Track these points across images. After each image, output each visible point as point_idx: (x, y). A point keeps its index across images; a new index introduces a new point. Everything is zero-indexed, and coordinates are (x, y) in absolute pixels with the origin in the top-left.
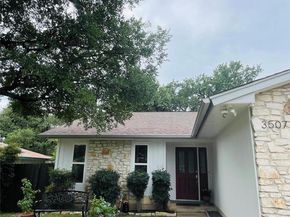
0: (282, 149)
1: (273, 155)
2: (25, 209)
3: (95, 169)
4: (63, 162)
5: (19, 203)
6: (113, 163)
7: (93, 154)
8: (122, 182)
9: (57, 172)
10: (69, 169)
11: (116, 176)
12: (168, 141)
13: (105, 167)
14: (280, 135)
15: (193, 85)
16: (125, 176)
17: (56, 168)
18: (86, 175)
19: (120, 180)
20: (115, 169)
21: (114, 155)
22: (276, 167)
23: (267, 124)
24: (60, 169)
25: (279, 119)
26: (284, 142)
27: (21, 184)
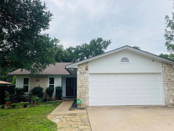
0: (84, 79)
1: (81, 81)
2: (7, 101)
3: (33, 87)
4: (19, 85)
5: (5, 99)
6: (40, 85)
7: (32, 81)
8: (44, 91)
9: (17, 88)
10: (22, 87)
11: (42, 89)
12: (62, 76)
13: (37, 86)
14: (83, 76)
15: (80, 48)
16: (45, 89)
17: (16, 87)
18: (30, 89)
19: (44, 90)
20: (41, 86)
21: (41, 81)
22: (82, 84)
23: (81, 73)
24: (18, 87)
25: (84, 71)
26: (84, 77)
27: (5, 93)
